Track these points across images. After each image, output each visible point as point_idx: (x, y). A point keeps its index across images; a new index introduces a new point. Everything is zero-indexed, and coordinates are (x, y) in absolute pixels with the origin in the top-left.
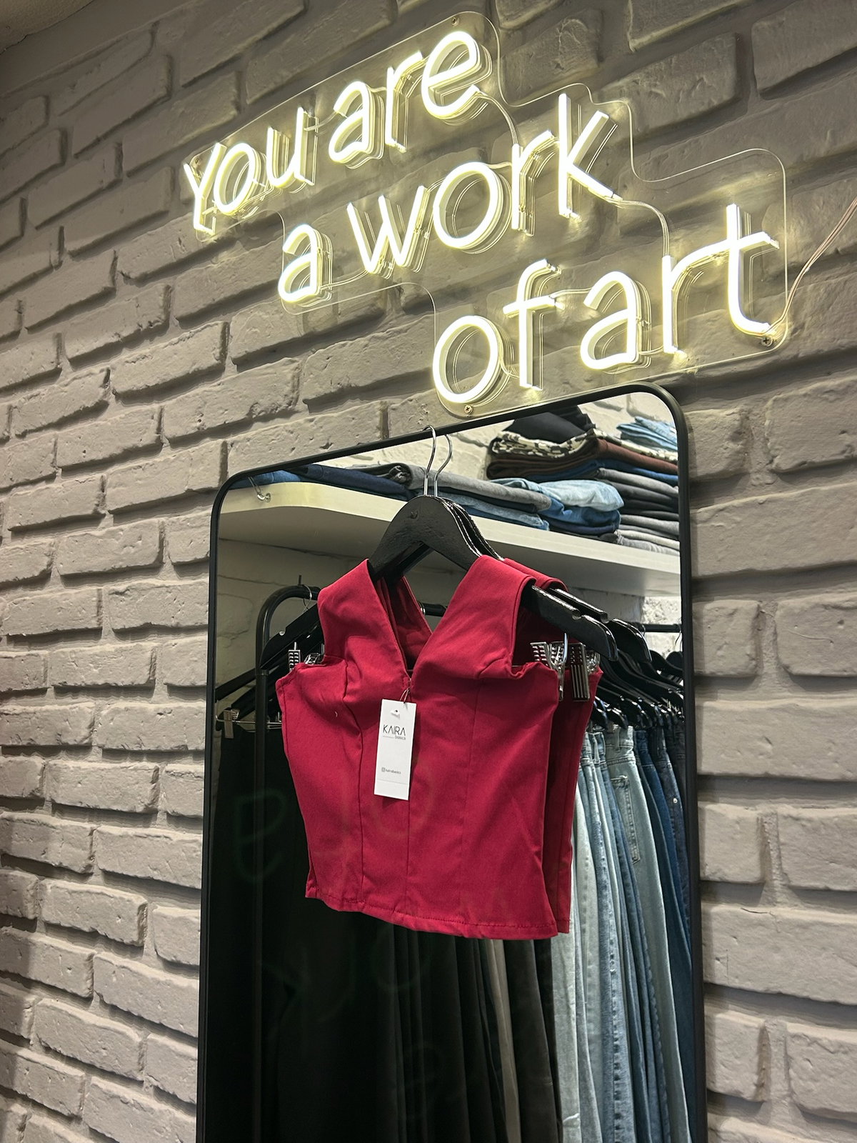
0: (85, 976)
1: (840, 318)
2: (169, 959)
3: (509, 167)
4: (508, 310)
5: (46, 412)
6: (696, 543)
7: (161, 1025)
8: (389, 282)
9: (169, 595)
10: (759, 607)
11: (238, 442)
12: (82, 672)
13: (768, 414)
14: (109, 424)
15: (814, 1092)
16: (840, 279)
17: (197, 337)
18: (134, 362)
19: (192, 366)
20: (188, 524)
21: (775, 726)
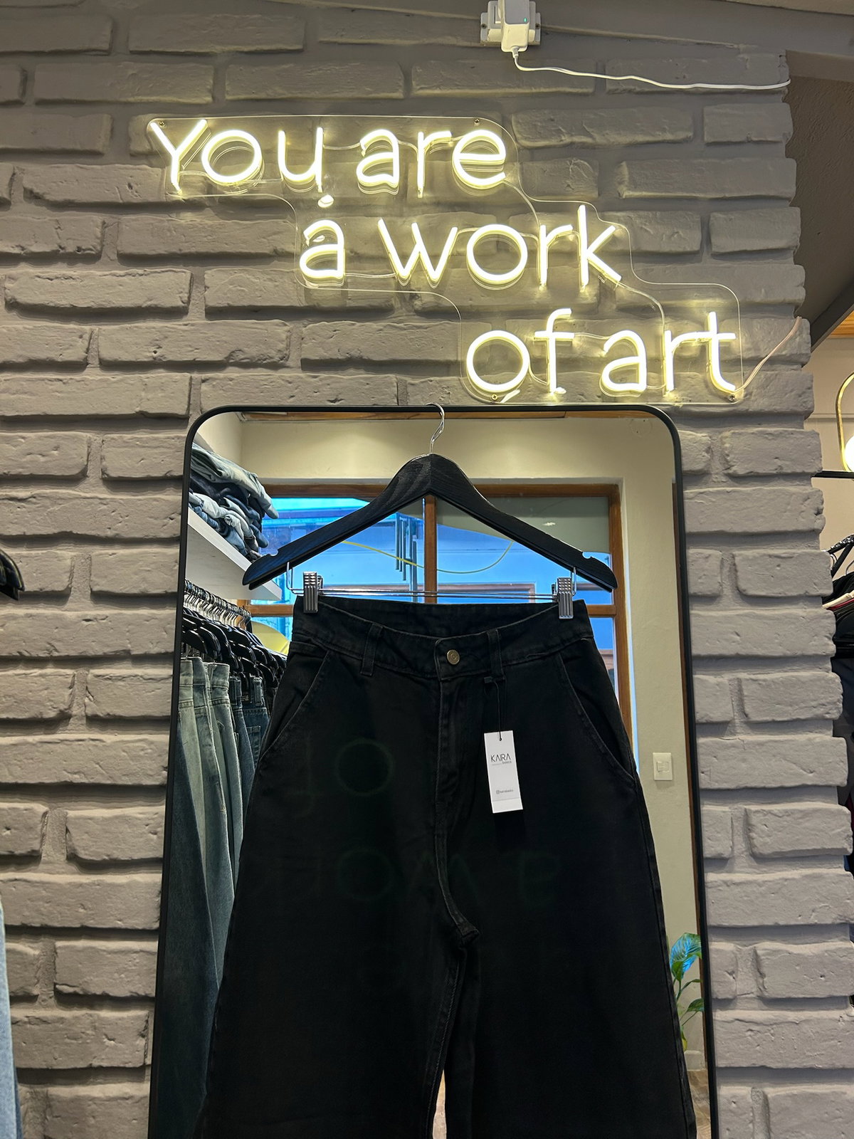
3: (536, 240)
4: (539, 335)
9: (105, 507)
10: (723, 555)
11: (214, 379)
13: (727, 440)
15: (770, 843)
17: (153, 277)
18: (52, 280)
19: (147, 301)
20: (138, 443)
21: (741, 625)
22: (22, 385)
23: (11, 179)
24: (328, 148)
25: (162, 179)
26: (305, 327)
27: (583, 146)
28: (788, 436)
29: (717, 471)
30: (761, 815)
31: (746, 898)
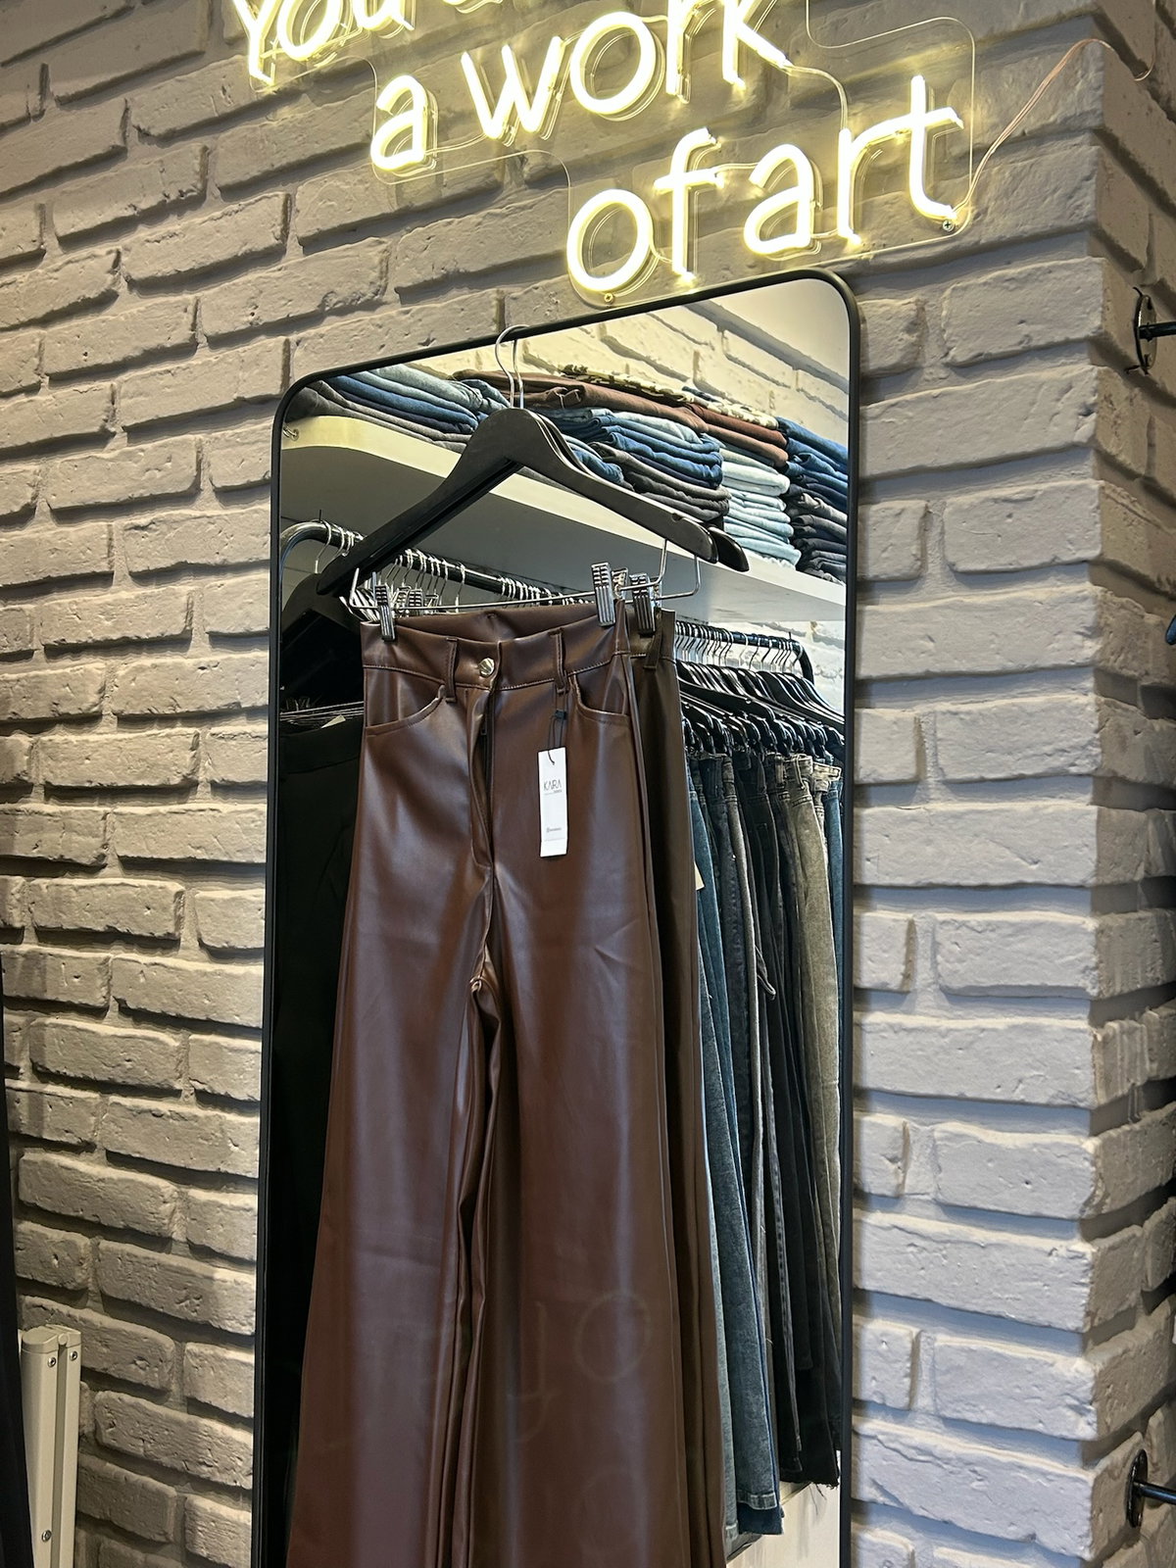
0: (99, 982)
1: (1024, 204)
2: (219, 946)
3: (664, 22)
4: (660, 186)
5: (25, 304)
6: (864, 441)
7: (209, 1021)
8: (507, 151)
9: (212, 527)
10: (927, 507)
11: (308, 339)
12: (87, 626)
13: (945, 304)
14: (122, 318)
15: (962, 972)
16: (1025, 163)
17: (249, 210)
18: (160, 241)
19: (242, 247)
20: (239, 440)
21: (936, 623)
23: (123, 118)
28: (1041, 278)
29: (932, 361)
30: (950, 927)
31: (920, 1053)
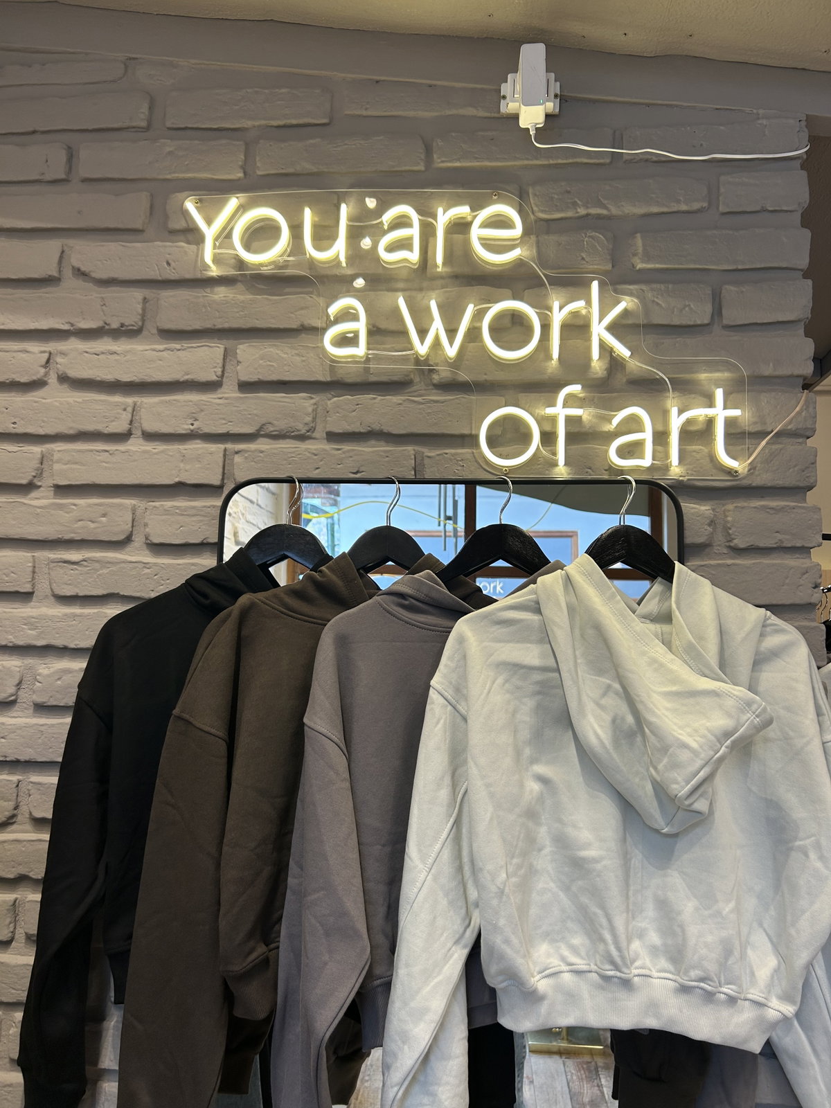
1: (777, 469)
3: (549, 315)
4: (550, 411)
8: (429, 364)
9: (147, 571)
11: (245, 451)
12: (8, 633)
13: (730, 513)
14: (51, 402)
17: (190, 352)
18: (98, 355)
19: (184, 375)
20: (177, 511)
22: (73, 456)
23: (60, 257)
24: (351, 223)
25: (197, 256)
26: (329, 400)
27: (599, 217)
28: (789, 511)
